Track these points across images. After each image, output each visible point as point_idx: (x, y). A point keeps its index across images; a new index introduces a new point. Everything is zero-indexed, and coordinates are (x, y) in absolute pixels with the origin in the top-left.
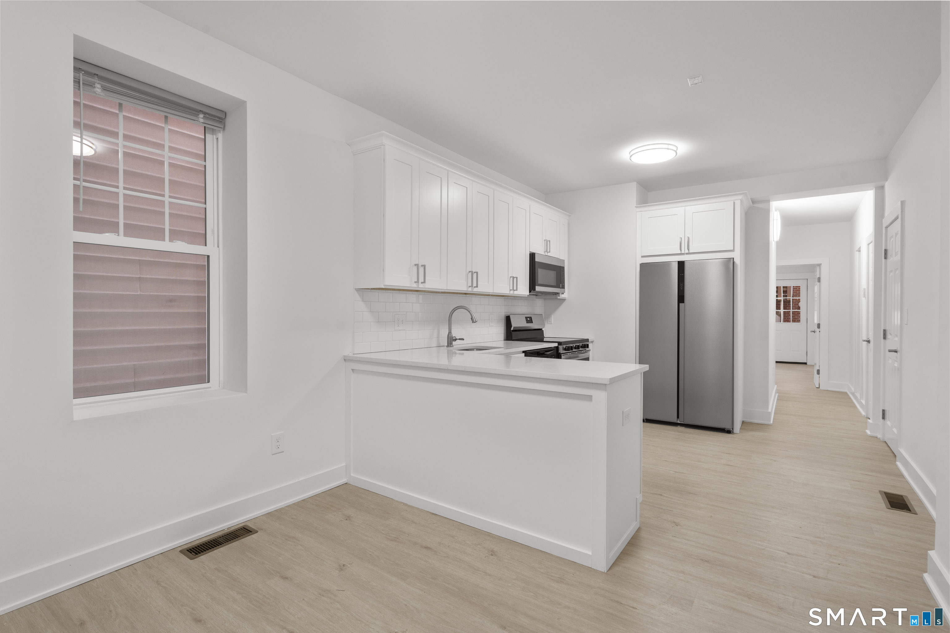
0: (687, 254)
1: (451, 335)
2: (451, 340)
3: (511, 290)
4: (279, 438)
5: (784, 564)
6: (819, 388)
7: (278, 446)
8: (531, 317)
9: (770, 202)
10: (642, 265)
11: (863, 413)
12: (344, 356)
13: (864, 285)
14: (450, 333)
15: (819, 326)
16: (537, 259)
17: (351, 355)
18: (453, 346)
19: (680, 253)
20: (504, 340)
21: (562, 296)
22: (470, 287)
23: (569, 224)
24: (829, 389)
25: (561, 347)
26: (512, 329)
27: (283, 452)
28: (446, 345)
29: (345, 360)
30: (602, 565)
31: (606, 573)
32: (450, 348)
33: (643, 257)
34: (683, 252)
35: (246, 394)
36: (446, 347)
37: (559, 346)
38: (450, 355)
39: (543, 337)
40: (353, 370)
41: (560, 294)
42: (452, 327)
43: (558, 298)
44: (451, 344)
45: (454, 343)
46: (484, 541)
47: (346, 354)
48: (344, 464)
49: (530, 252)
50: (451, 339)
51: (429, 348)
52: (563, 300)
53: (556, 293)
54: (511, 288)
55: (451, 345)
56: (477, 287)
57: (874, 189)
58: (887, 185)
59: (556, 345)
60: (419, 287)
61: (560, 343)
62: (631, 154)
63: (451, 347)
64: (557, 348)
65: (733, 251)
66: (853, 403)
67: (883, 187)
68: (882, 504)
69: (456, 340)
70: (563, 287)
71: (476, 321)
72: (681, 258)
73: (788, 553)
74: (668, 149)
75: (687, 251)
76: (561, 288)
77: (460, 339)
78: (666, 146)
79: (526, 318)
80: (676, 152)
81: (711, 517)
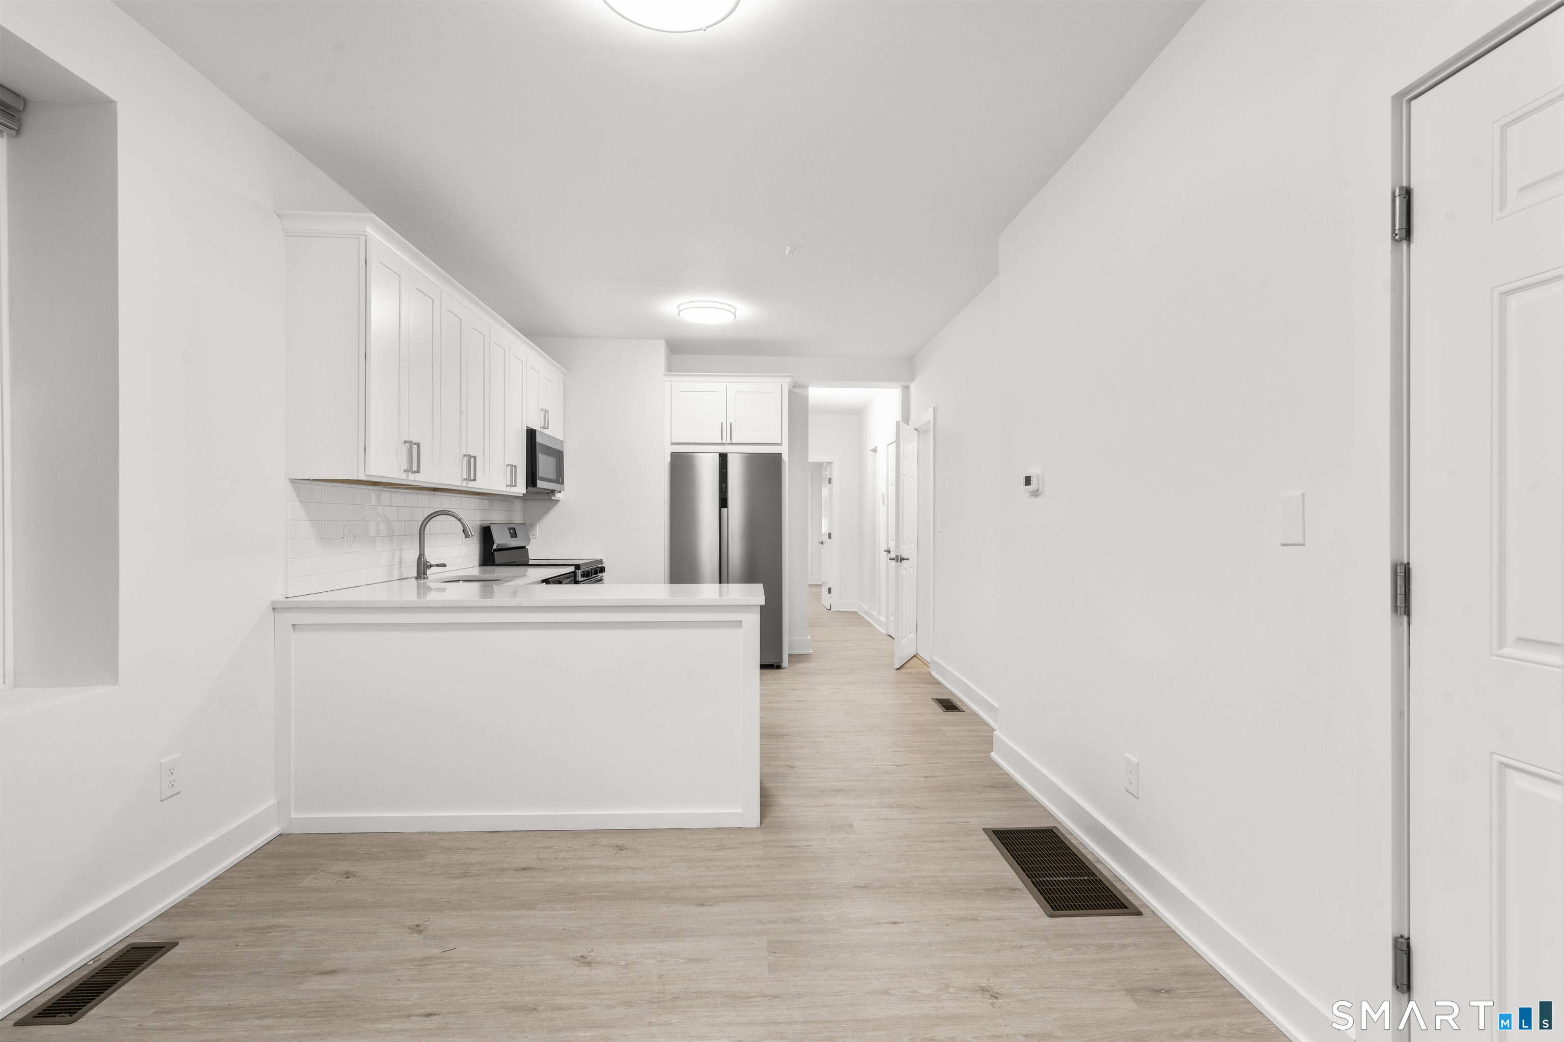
0: (729, 444)
1: (423, 558)
2: (423, 567)
3: (507, 486)
4: (174, 767)
5: (899, 775)
6: (831, 609)
7: (172, 782)
8: (514, 528)
9: (809, 388)
10: (674, 455)
11: (883, 631)
12: (273, 602)
13: (881, 488)
14: (421, 555)
15: (830, 536)
16: (539, 439)
17: (282, 599)
18: (428, 578)
19: (720, 441)
20: (479, 566)
21: (558, 496)
22: (464, 480)
23: (564, 387)
24: (841, 610)
25: (579, 572)
26: (494, 547)
27: (179, 793)
28: (416, 575)
29: (274, 609)
30: (753, 820)
31: (760, 827)
32: (422, 581)
33: (673, 444)
34: (724, 441)
35: (117, 686)
36: (414, 579)
37: (577, 571)
38: (423, 591)
39: (528, 559)
40: (294, 625)
41: (556, 491)
42: (426, 545)
43: (553, 498)
44: (425, 573)
45: (429, 572)
46: (598, 840)
47: (275, 598)
48: (272, 802)
49: (527, 427)
50: (424, 565)
51: (387, 583)
52: (557, 501)
53: (550, 492)
54: (509, 483)
55: (424, 576)
56: (475, 480)
57: (901, 388)
58: (913, 386)
59: (572, 569)
60: (409, 479)
61: (577, 567)
62: (681, 308)
63: (424, 578)
64: (574, 572)
65: (780, 444)
66: (868, 621)
67: (908, 387)
68: (939, 709)
69: (431, 566)
70: (562, 483)
71: (472, 535)
72: (723, 449)
73: (897, 766)
74: (729, 311)
75: (729, 441)
76: (560, 484)
77: (437, 565)
78: (727, 307)
79: (510, 529)
80: (734, 314)
81: (817, 752)
